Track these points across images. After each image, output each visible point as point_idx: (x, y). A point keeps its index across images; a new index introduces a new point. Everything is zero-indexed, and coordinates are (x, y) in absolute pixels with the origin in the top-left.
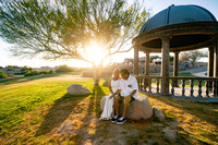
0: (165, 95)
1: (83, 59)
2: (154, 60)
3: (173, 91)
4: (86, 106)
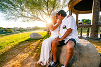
0: (96, 39)
1: (40, 20)
4: (34, 47)
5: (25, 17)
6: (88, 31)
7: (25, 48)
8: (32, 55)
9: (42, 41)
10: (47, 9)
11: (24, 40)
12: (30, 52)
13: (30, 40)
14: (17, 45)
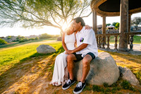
0: (125, 51)
1: (52, 25)
2: (108, 27)
3: (131, 47)
4: (44, 65)
5: (27, 20)
6: (116, 41)
7: (31, 67)
8: (43, 75)
9: (55, 56)
10: (62, 9)
11: (28, 56)
12: (40, 72)
13: (38, 56)
14: (18, 64)
